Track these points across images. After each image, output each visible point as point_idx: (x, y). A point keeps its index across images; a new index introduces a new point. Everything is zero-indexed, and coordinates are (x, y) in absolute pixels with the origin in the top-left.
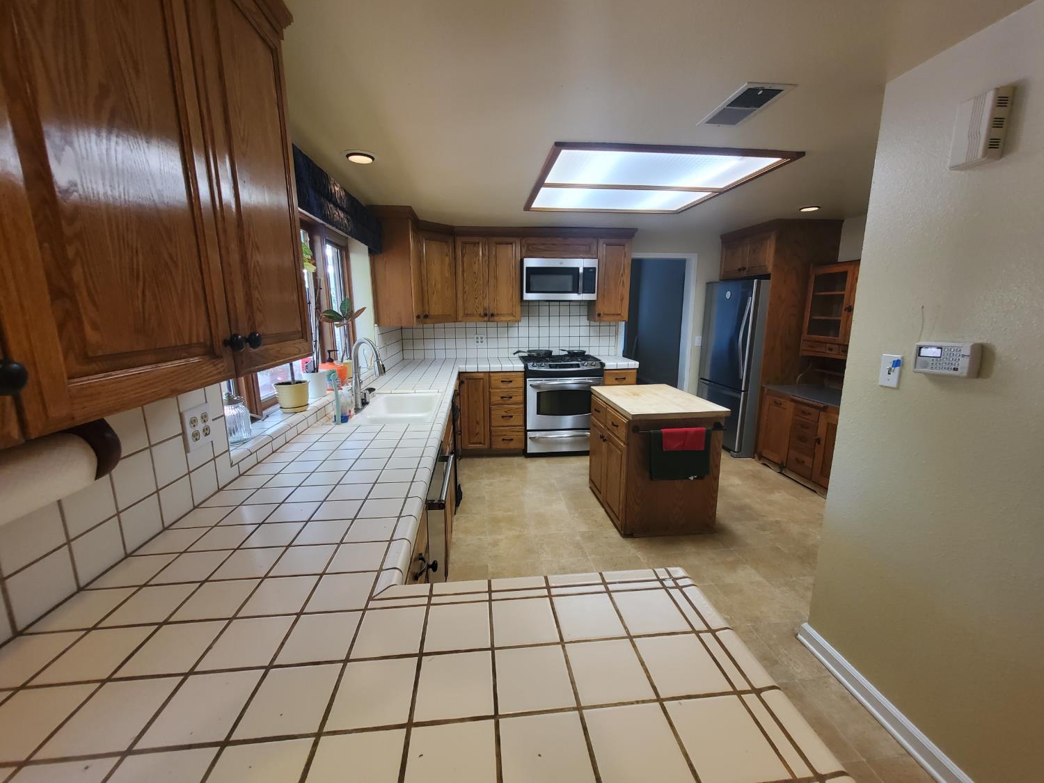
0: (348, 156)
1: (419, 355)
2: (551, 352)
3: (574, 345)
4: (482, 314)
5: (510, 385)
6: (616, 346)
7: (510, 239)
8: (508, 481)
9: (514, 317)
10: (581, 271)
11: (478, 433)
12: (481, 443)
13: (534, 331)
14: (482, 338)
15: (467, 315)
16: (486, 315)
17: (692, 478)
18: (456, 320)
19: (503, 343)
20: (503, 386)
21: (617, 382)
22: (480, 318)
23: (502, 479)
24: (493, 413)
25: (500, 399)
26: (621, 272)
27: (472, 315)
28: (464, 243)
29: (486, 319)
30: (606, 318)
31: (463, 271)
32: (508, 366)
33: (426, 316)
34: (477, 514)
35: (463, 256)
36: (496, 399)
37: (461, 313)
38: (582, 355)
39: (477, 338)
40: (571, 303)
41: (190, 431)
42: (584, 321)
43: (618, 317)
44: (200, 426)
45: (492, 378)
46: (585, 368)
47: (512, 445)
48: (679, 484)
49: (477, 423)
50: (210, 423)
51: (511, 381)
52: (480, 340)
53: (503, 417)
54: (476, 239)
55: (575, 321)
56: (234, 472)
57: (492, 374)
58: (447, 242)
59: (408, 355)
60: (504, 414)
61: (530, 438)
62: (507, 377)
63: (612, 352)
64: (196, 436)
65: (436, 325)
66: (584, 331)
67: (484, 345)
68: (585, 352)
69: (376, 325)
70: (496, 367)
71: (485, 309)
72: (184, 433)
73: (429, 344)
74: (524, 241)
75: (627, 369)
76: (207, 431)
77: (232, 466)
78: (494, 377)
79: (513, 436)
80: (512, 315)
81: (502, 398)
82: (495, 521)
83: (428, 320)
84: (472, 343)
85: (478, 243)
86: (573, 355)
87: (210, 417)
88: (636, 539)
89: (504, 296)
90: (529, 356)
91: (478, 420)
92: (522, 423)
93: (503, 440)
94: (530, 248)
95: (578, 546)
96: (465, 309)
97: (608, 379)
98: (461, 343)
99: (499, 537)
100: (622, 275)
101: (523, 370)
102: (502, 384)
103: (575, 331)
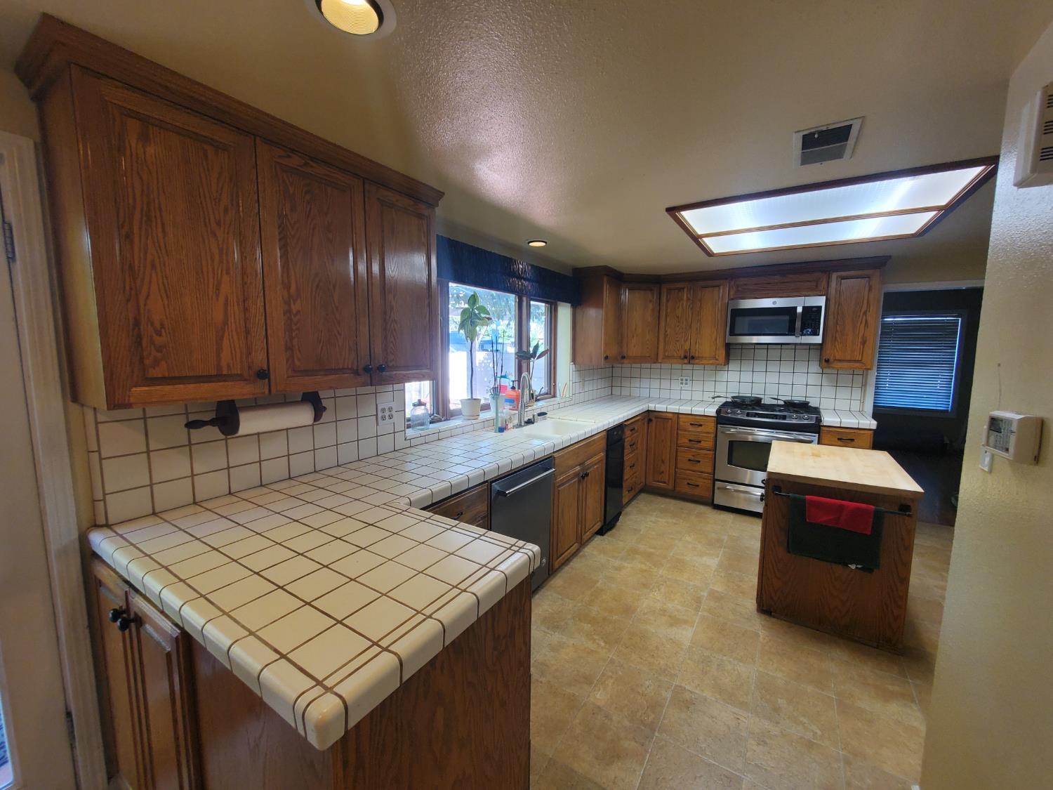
0: (529, 243)
1: (625, 392)
2: (760, 399)
3: (798, 396)
4: (682, 356)
5: (700, 429)
6: (862, 402)
7: (717, 282)
8: (675, 524)
9: (717, 360)
10: (800, 310)
11: (663, 472)
12: (665, 483)
13: (747, 376)
14: (686, 380)
15: (668, 357)
16: (685, 357)
17: (853, 567)
18: (656, 361)
19: (709, 386)
20: (691, 428)
21: (840, 443)
22: (680, 361)
23: (670, 520)
24: (679, 454)
25: (688, 442)
26: (864, 309)
27: (673, 357)
28: (669, 290)
29: (686, 361)
30: (839, 365)
31: (666, 316)
32: (698, 410)
33: (623, 357)
34: (622, 541)
35: (667, 301)
36: (683, 441)
37: (661, 356)
38: (803, 407)
39: (682, 380)
40: (797, 347)
41: (380, 414)
42: (815, 367)
43: (857, 365)
44: (387, 414)
45: (681, 420)
46: (794, 421)
47: (697, 492)
48: (838, 569)
49: (663, 462)
50: (393, 413)
51: (701, 425)
52: (684, 382)
53: (689, 460)
54: (680, 285)
55: (802, 367)
56: (407, 444)
57: (680, 416)
58: (651, 290)
59: (616, 391)
60: (692, 458)
61: (718, 488)
62: (697, 421)
63: (856, 406)
64: (383, 418)
65: (634, 365)
66: (814, 379)
67: (688, 387)
68: (808, 403)
69: (572, 363)
70: (685, 409)
71: (686, 351)
72: (377, 415)
73: (636, 383)
74: (733, 283)
75: (858, 429)
76: (391, 417)
77: (405, 440)
78: (682, 419)
79: (700, 482)
80: (714, 358)
81: (690, 441)
82: (633, 552)
83: (625, 361)
84: (676, 385)
85: (683, 289)
86: (791, 406)
87: (394, 410)
88: (774, 620)
89: (709, 337)
90: (732, 402)
91: (663, 458)
92: (710, 470)
93: (688, 484)
94: (740, 289)
95: (698, 600)
96: (665, 351)
97: (825, 438)
98: (665, 384)
99: (626, 565)
100: (865, 313)
101: (714, 414)
102: (691, 426)
103: (800, 379)
